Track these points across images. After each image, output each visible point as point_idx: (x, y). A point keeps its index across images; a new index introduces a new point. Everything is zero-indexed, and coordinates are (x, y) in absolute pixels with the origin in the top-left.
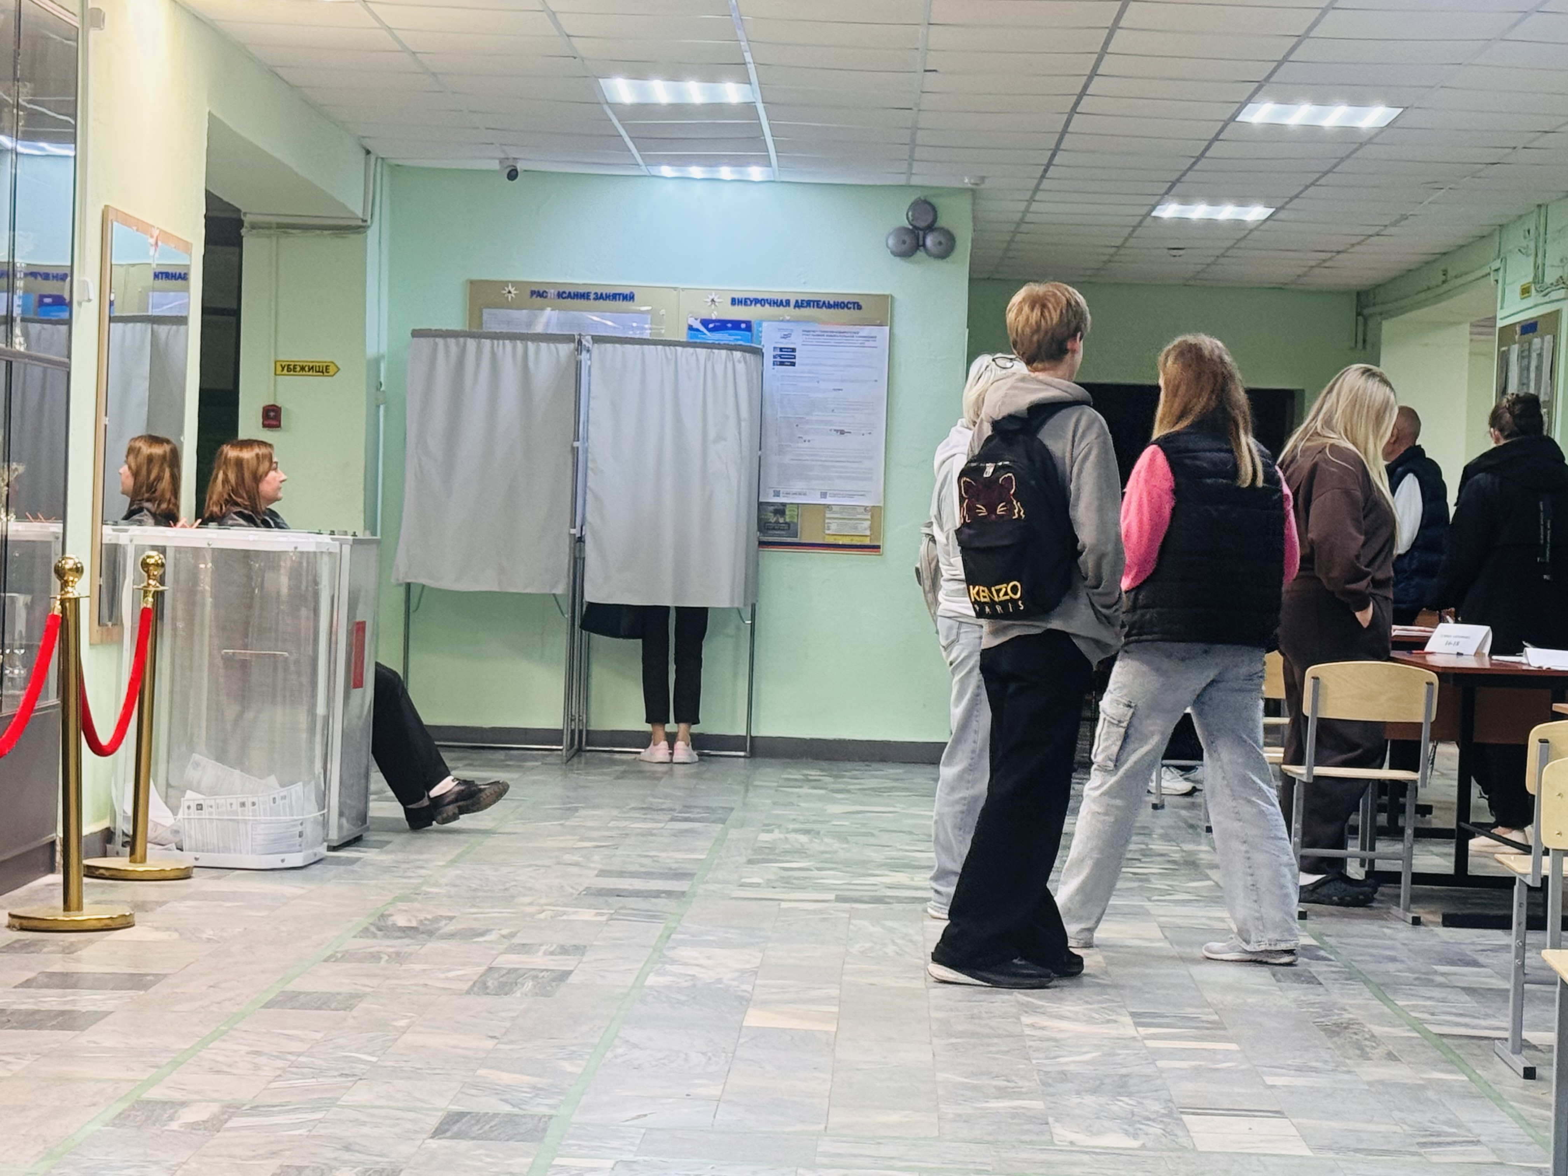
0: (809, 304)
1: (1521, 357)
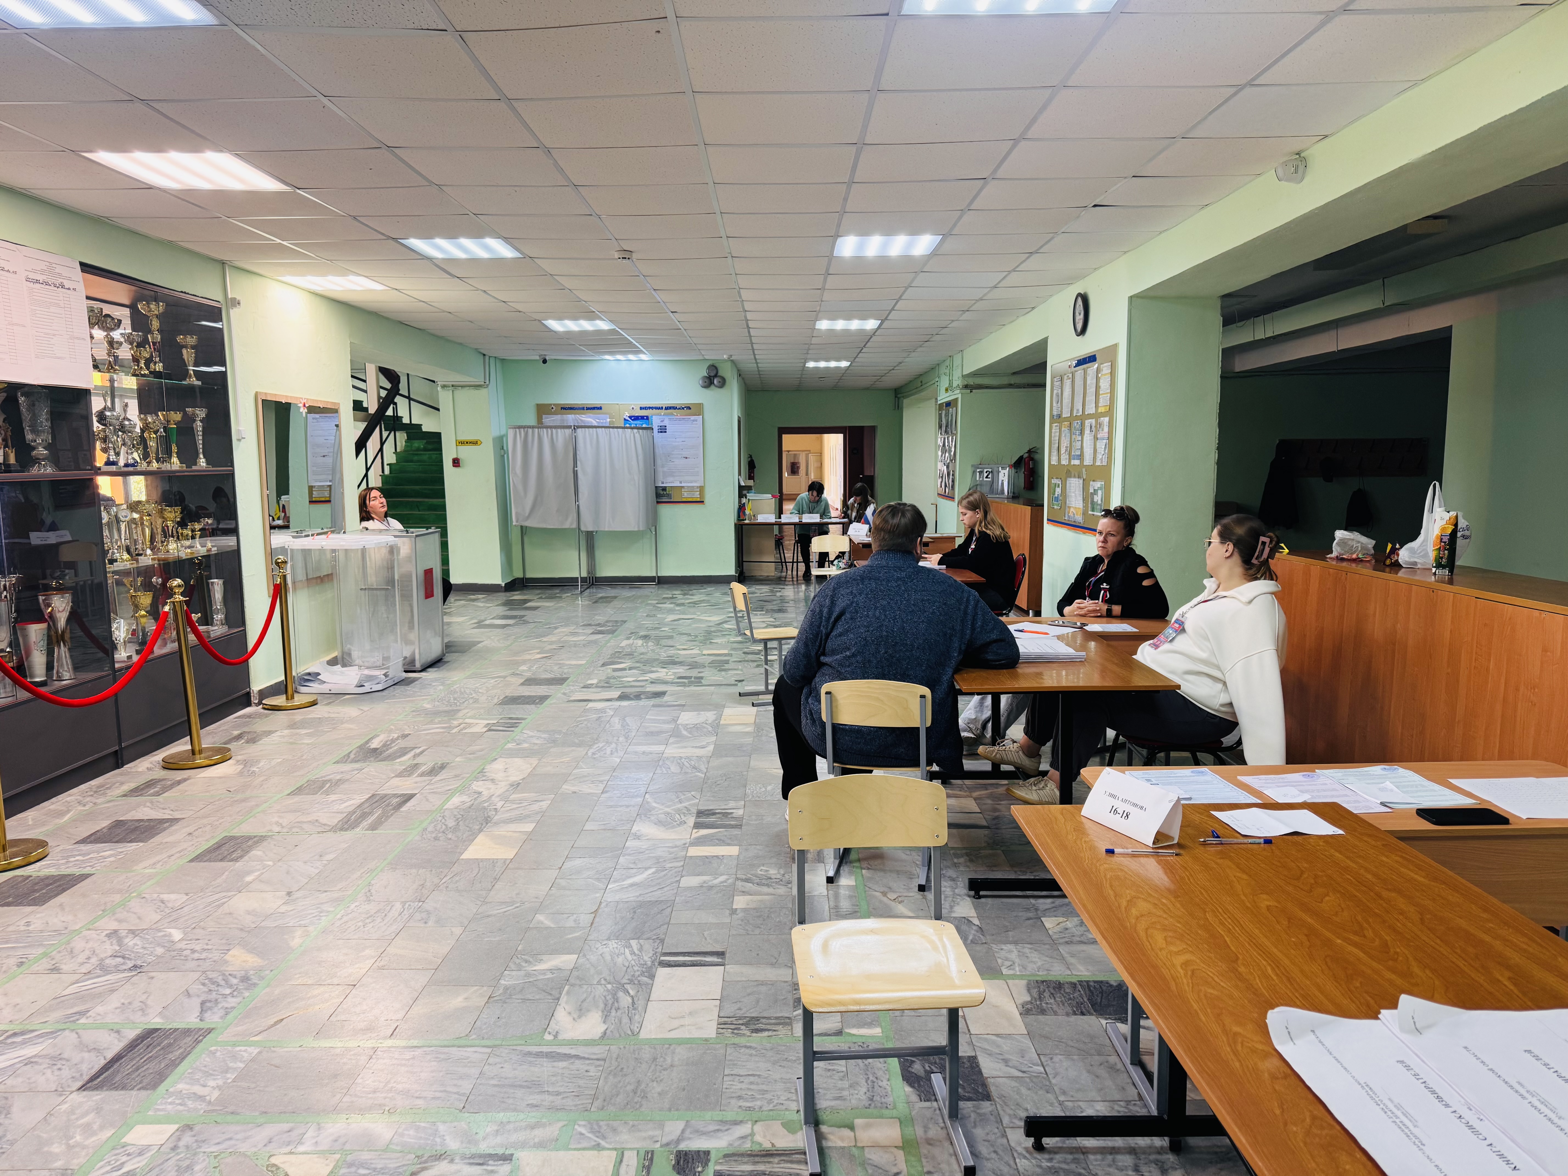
0: (670, 408)
1: (946, 416)
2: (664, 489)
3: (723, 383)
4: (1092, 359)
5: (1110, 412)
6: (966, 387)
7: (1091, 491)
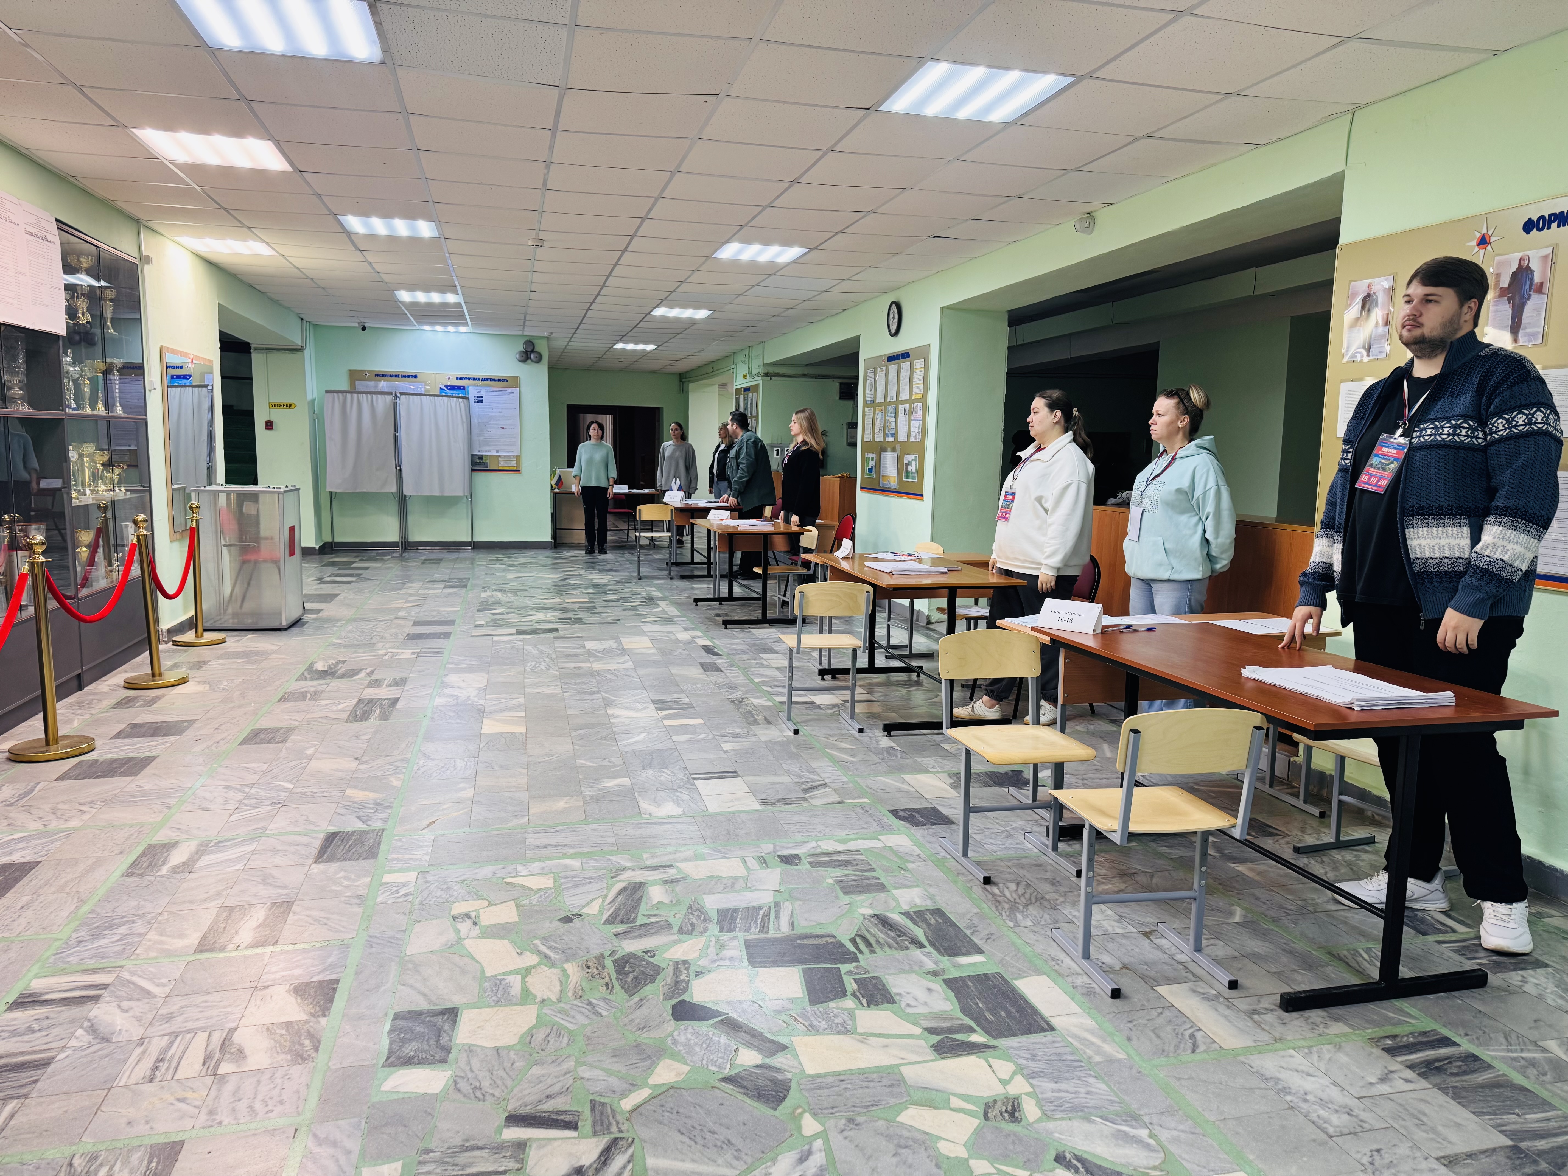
0: (487, 379)
1: (744, 400)
2: (481, 457)
3: (539, 359)
4: (905, 355)
5: (924, 399)
6: (767, 374)
7: (906, 462)
